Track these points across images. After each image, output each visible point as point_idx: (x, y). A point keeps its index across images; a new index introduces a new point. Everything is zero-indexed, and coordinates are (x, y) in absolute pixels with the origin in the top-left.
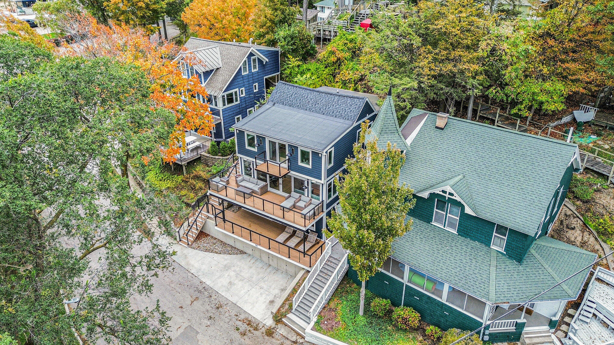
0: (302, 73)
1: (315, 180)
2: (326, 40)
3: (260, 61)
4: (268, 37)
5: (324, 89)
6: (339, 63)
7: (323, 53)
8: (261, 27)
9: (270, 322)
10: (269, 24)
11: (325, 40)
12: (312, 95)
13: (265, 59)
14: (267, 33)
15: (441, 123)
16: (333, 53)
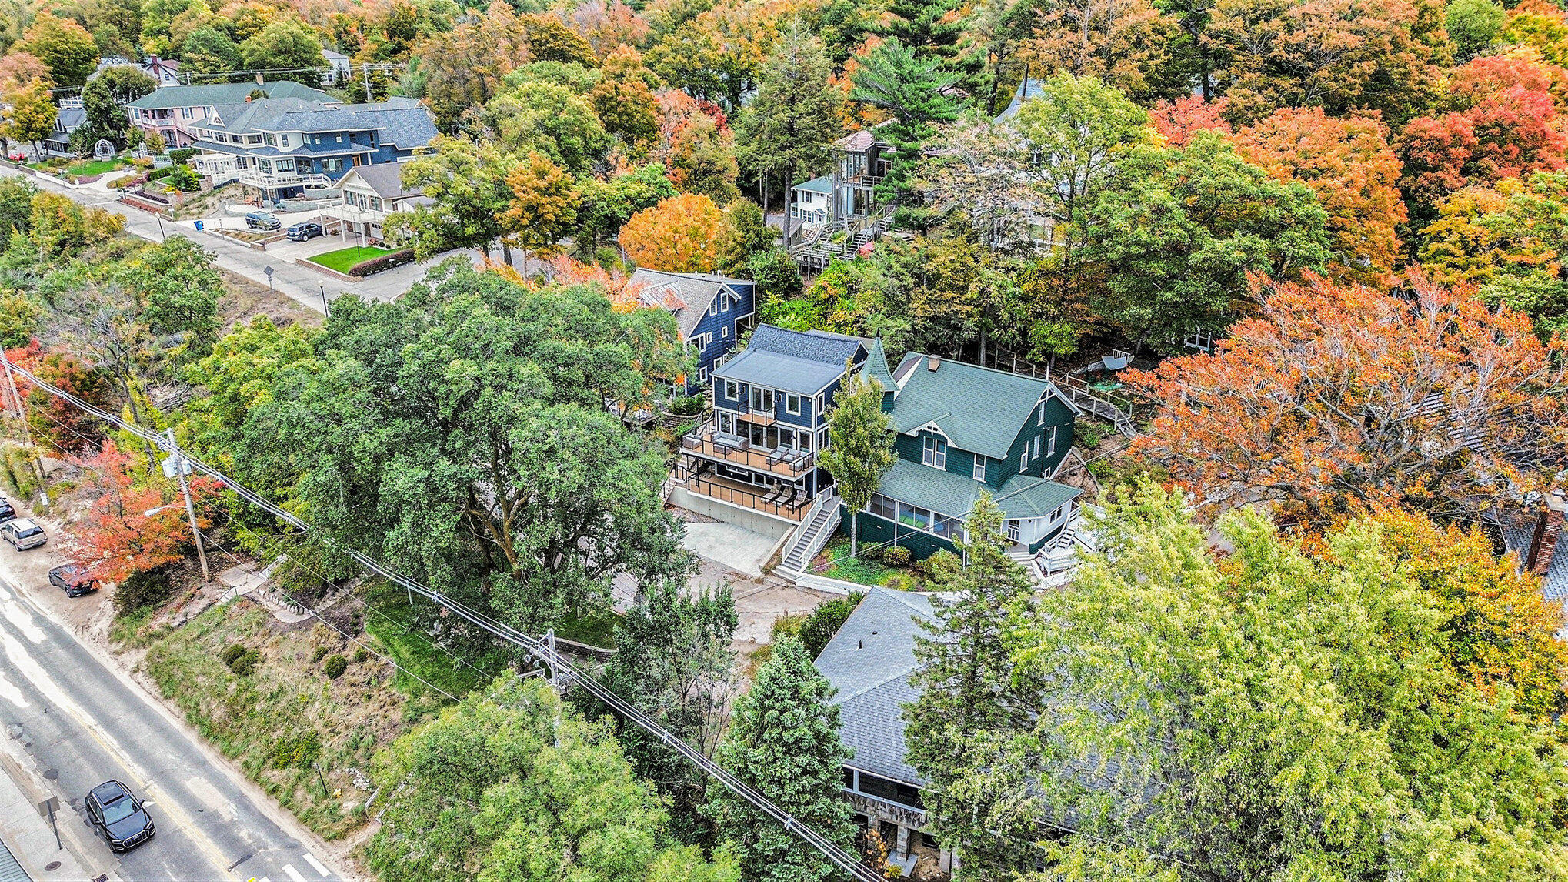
0: (785, 314)
1: (804, 429)
2: (815, 271)
3: (731, 299)
4: (738, 266)
5: (812, 332)
6: (831, 300)
7: (811, 286)
8: (729, 252)
9: (759, 574)
10: (739, 249)
11: (813, 270)
12: (798, 340)
13: (737, 297)
14: (736, 262)
15: (933, 366)
16: (824, 288)
